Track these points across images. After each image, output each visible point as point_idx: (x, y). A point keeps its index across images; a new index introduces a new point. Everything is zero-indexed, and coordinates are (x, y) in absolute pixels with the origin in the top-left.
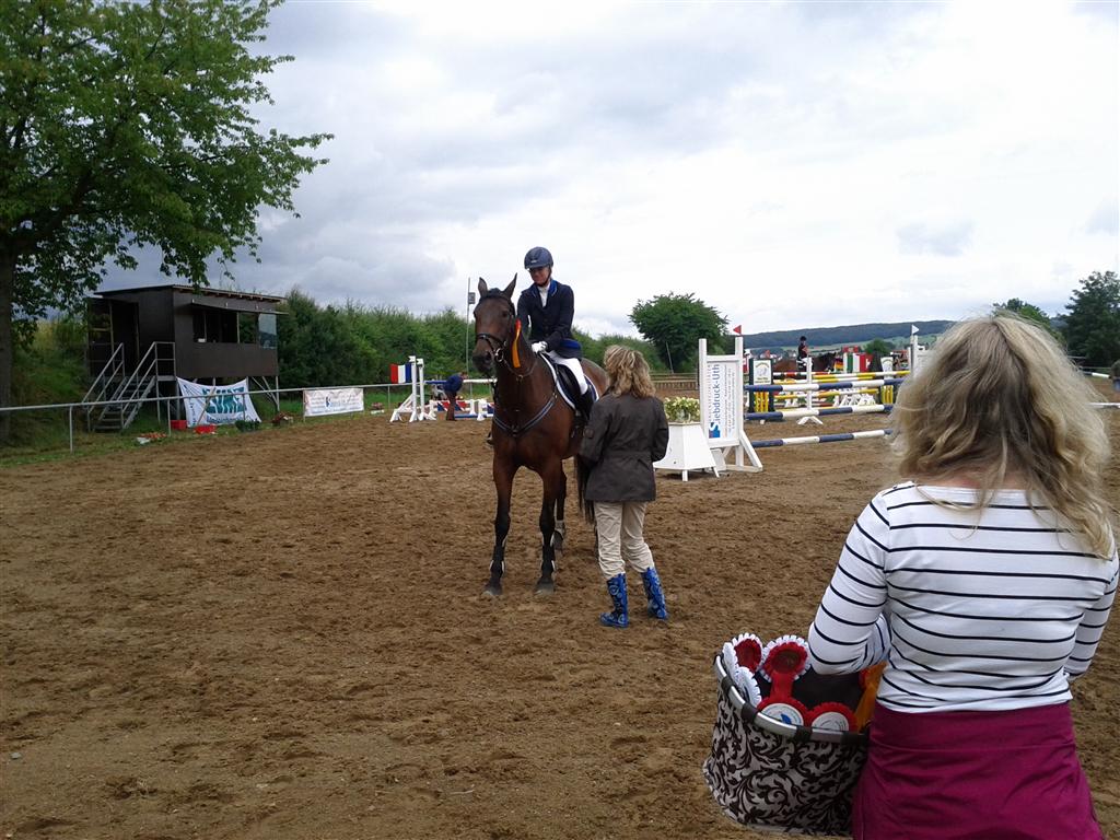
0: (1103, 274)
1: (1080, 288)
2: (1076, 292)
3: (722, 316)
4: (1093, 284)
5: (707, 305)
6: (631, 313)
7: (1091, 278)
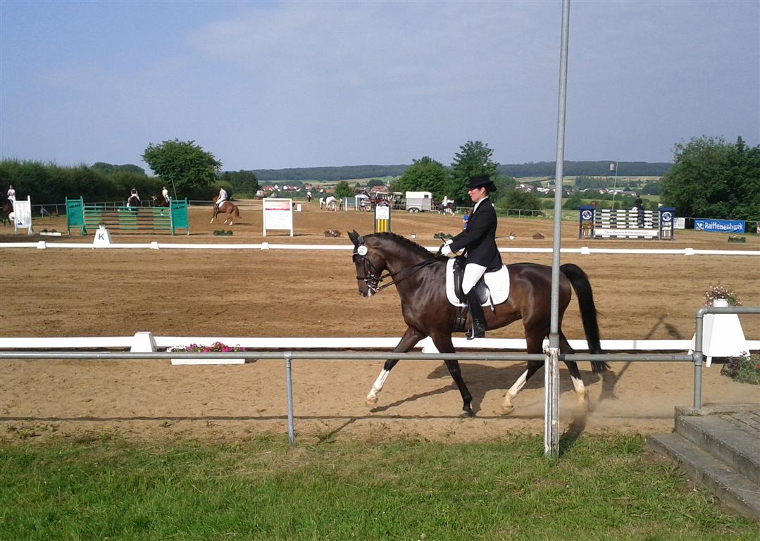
0: (474, 143)
1: (460, 151)
2: (457, 154)
3: (216, 160)
4: (469, 149)
5: (205, 150)
6: (144, 154)
7: (468, 145)
